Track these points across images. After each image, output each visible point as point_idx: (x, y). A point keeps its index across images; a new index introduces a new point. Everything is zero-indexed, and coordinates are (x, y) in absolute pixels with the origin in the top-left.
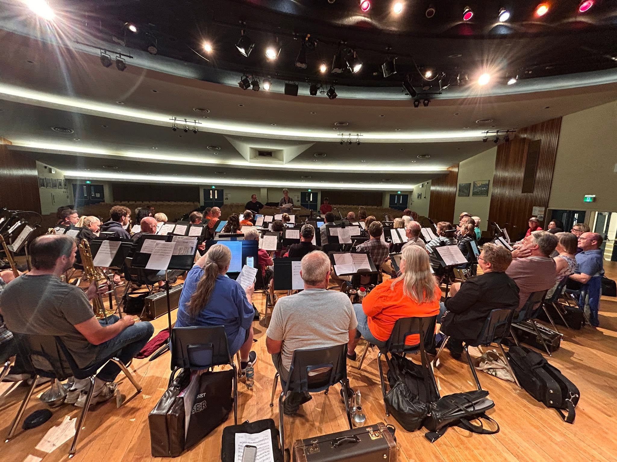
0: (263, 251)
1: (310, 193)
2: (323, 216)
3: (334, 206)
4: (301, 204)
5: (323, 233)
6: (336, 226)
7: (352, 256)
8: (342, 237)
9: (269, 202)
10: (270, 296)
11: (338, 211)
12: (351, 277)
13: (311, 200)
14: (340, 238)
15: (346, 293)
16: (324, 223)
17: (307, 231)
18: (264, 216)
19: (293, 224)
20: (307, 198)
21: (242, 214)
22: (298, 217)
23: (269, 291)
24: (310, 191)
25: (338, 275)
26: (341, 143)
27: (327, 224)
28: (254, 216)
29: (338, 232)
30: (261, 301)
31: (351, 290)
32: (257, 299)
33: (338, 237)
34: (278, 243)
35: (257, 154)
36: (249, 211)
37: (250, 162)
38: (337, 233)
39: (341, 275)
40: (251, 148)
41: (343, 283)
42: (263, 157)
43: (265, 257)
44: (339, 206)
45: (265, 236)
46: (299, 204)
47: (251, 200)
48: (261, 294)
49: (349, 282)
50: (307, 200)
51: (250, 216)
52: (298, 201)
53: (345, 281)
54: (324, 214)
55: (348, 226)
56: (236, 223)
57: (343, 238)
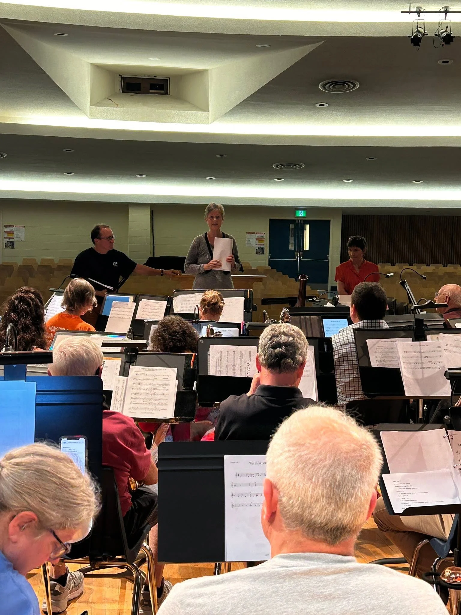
0: (124, 422)
1: (304, 222)
2: (346, 300)
3: (388, 267)
4: (271, 263)
5: (344, 357)
6: (392, 333)
7: (450, 439)
8: (413, 373)
9: (157, 255)
10: (147, 589)
11: (403, 284)
12: (449, 520)
13: (307, 247)
14: (406, 375)
15: (432, 583)
16: (350, 323)
17: (278, 345)
18: (137, 301)
19: (238, 325)
20: (292, 240)
21: (59, 293)
22: (257, 303)
23: (144, 568)
24: (301, 214)
25: (398, 509)
26: (416, 40)
27: (358, 324)
28: (101, 300)
29: (401, 354)
30: (116, 606)
31: (448, 572)
32: (102, 600)
33: (397, 372)
34: (179, 395)
35: (118, 87)
36: (83, 282)
37: (92, 116)
38: (397, 358)
39: (410, 511)
40: (98, 68)
41: (421, 544)
42: (137, 97)
43: (132, 445)
44: (406, 268)
45: (134, 369)
46: (264, 260)
47: (91, 245)
48: (118, 581)
49: (443, 540)
50: (291, 247)
51: (89, 301)
52: (262, 250)
53: (429, 537)
54: (349, 293)
55: (437, 330)
56: (28, 321)
57: (420, 377)
